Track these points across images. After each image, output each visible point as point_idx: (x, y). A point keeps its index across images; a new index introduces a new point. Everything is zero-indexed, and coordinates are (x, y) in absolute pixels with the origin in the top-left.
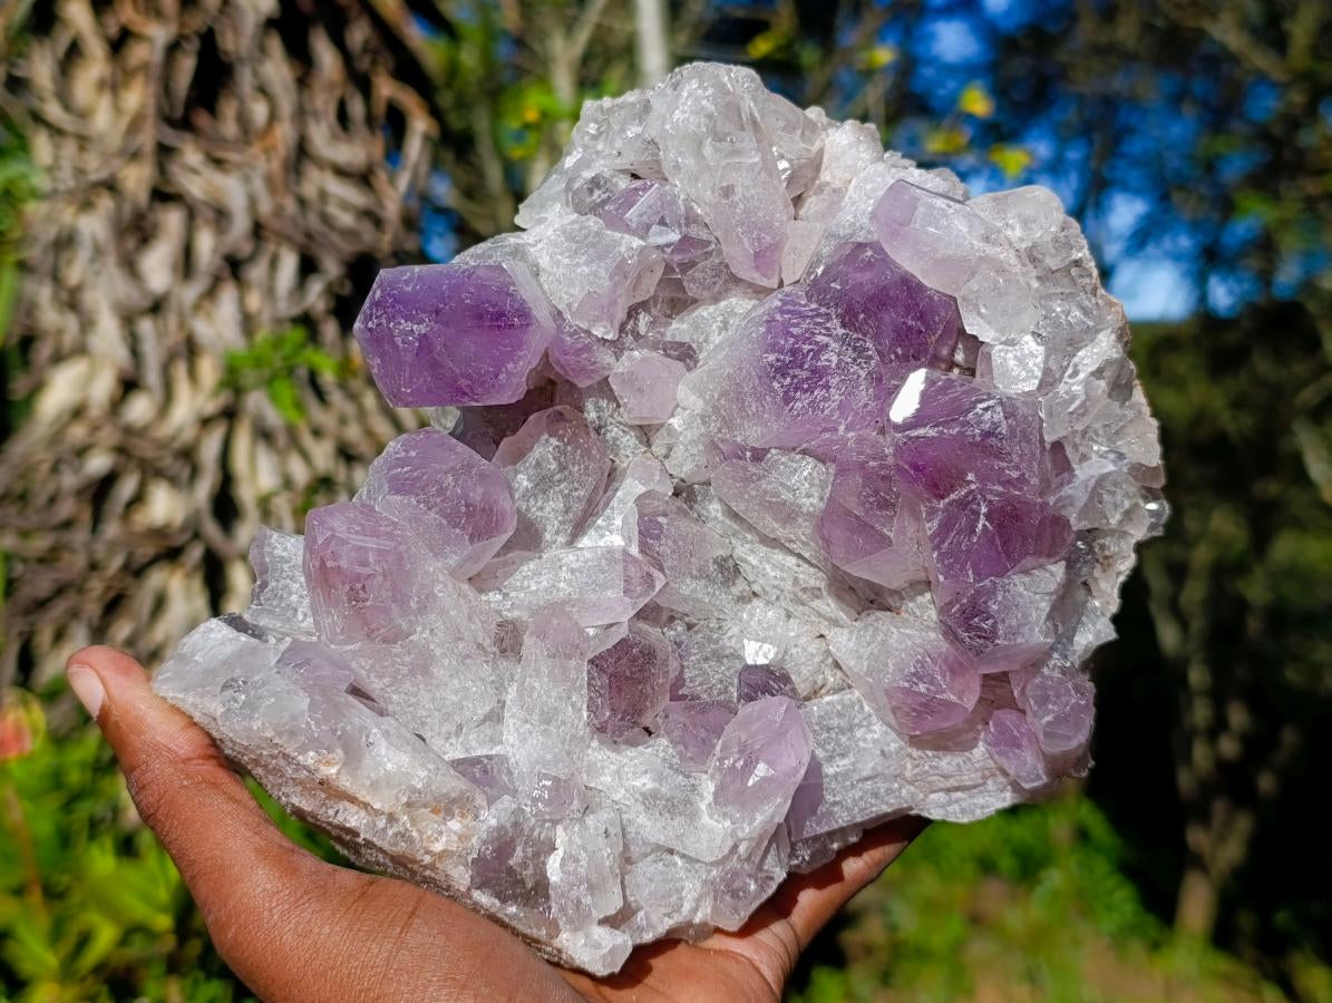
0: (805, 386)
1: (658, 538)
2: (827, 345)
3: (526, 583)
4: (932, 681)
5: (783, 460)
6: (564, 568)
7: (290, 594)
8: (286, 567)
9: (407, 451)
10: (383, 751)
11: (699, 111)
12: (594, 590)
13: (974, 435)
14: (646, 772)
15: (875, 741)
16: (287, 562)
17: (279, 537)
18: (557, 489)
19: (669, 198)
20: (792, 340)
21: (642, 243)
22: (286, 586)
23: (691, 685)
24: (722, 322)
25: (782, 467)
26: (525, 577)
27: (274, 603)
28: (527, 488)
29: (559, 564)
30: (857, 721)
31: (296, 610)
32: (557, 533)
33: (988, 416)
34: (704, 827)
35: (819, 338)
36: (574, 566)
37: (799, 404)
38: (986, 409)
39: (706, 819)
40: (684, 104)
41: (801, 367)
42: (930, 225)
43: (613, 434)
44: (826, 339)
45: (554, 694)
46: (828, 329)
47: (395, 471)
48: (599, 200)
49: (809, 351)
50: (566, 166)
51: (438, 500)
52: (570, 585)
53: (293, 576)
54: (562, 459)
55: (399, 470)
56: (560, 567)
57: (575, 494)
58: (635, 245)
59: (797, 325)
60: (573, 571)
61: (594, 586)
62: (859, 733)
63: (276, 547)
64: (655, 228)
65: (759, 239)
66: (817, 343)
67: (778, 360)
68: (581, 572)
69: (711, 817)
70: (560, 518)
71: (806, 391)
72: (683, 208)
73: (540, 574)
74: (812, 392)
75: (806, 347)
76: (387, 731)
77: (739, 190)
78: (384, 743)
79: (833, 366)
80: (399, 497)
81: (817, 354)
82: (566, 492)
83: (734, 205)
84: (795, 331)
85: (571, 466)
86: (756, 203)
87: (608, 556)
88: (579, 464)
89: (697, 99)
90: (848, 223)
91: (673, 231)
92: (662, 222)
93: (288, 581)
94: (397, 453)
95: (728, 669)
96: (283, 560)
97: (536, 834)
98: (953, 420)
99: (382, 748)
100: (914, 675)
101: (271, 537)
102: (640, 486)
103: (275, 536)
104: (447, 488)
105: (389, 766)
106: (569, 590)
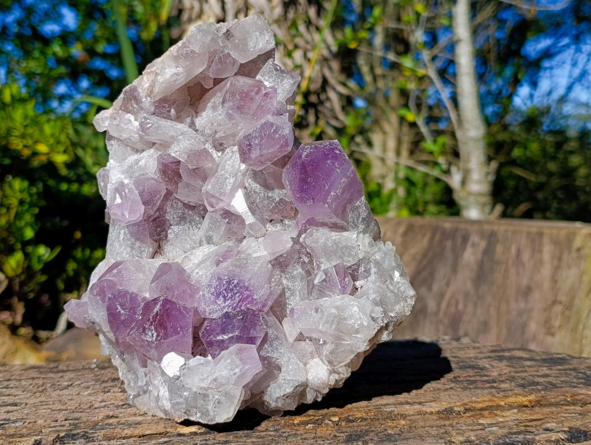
0: (218, 287)
1: (222, 216)
2: (225, 303)
3: (232, 160)
4: (114, 276)
5: (212, 271)
6: (229, 176)
7: (269, 77)
8: (279, 80)
11: (351, 316)
13: (146, 324)
14: (146, 165)
15: (123, 252)
16: (281, 81)
18: (262, 192)
19: (334, 290)
20: (235, 292)
21: (322, 269)
23: (174, 201)
24: (291, 288)
25: (210, 268)
26: (234, 162)
27: (268, 70)
28: (267, 181)
30: (134, 252)
31: (262, 77)
33: (150, 334)
34: (119, 174)
35: (229, 301)
36: (228, 180)
37: (214, 281)
38: (153, 335)
39: (120, 176)
40: (358, 314)
41: (225, 290)
42: (231, 361)
43: (278, 227)
44: (227, 303)
45: (182, 146)
46: (229, 306)
48: (360, 268)
49: (228, 296)
50: (396, 272)
51: (254, 135)
52: (221, 175)
53: (275, 81)
54: (271, 199)
56: (230, 175)
57: (258, 198)
58: (322, 265)
59: (239, 297)
60: (226, 179)
61: (216, 182)
62: (129, 249)
63: (287, 80)
64: (324, 277)
65: (297, 313)
66: (228, 300)
67: (233, 283)
68: (224, 181)
69: (119, 178)
70: (253, 188)
71: (217, 286)
72: (327, 293)
73: (232, 167)
74: (214, 288)
75: (230, 295)
76: (179, 75)
77: (314, 314)
79: (217, 301)
81: (224, 297)
82: (260, 195)
83: (311, 310)
84: (238, 295)
85: (267, 201)
86: (308, 319)
87: (224, 194)
88: (267, 205)
89: (356, 320)
90: (279, 348)
91: (319, 283)
92: (324, 280)
93: (274, 79)
95: (173, 218)
97: (140, 115)
98: (155, 321)
99: (174, 71)
100: (120, 272)
101: (292, 80)
102: (249, 223)
103: (292, 82)
104: (255, 140)
105: (167, 70)
106: (220, 174)
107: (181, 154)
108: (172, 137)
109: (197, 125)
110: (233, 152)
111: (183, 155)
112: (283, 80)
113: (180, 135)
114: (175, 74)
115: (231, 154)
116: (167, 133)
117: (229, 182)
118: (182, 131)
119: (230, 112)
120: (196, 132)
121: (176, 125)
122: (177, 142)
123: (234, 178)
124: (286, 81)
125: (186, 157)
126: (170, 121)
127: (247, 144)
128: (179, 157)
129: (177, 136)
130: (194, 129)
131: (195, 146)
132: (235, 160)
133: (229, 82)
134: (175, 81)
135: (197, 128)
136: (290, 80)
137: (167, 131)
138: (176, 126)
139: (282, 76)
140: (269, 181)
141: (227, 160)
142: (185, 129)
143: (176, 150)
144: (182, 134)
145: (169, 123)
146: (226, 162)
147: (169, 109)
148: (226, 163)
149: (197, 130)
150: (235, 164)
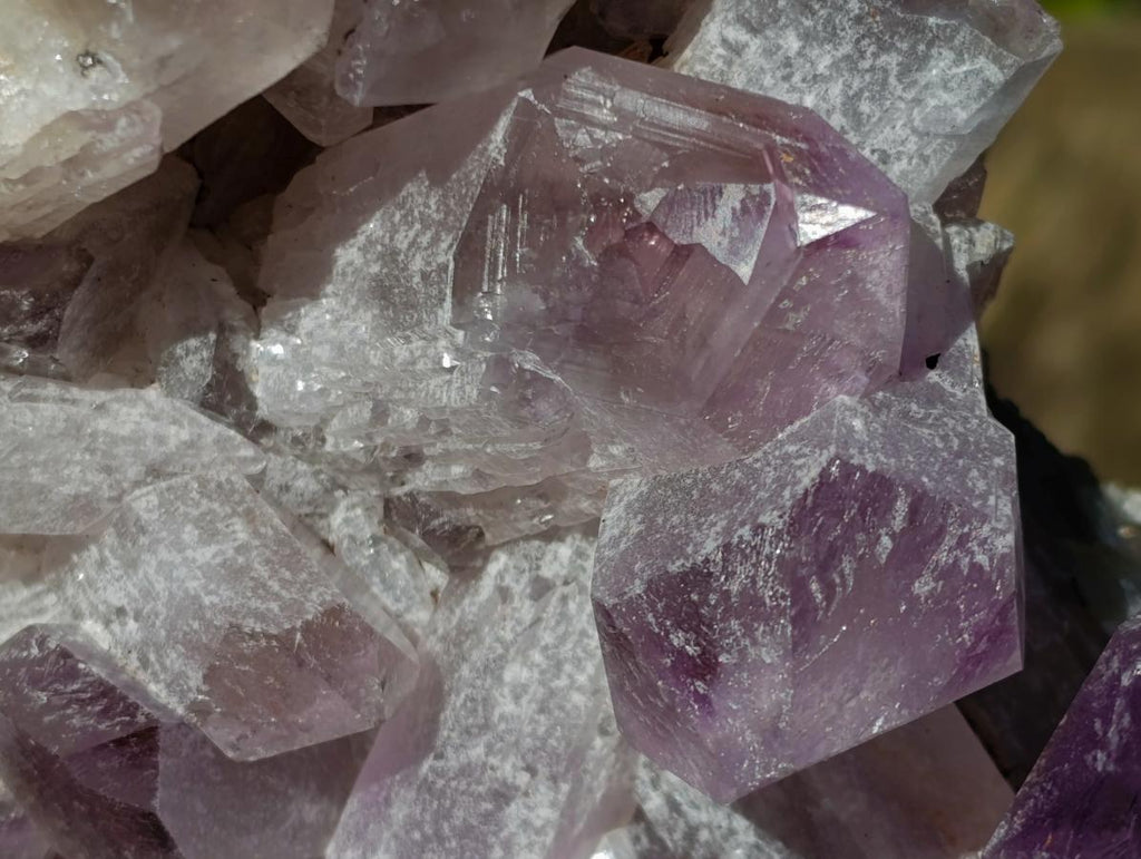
3: (537, 657)
6: (523, 779)
7: (807, 37)
8: (891, 60)
9: (948, 573)
10: (49, 90)
12: (418, 825)
16: (905, 71)
17: (987, 82)
22: (833, 36)
26: (558, 666)
29: (543, 770)
32: (674, 806)
36: (514, 810)
45: (160, 586)
47: (901, 507)
52: (465, 771)
53: (854, 69)
55: (898, 523)
56: (531, 770)
60: (503, 795)
61: (429, 830)
63: (959, 61)
68: (487, 817)
70: (704, 835)
73: (542, 710)
78: (78, 102)
80: (806, 482)
93: (846, 49)
94: (962, 541)
96: (914, 63)
101: (997, 60)
103: (995, 75)
106: (453, 761)
107: (159, 649)
108: (83, 506)
109: (258, 392)
110: (541, 588)
111: (174, 659)
112: (923, 61)
113: (137, 484)
114: (72, 116)
115: (526, 611)
116: (41, 491)
117: (526, 824)
118: (154, 452)
119: (529, 361)
120: (254, 439)
121: (101, 408)
122: (121, 535)
123: (565, 787)
124: (941, 65)
125: (195, 678)
126: (52, 389)
127: (680, 653)
128: (145, 663)
129: (118, 499)
130: (240, 426)
131: (260, 586)
132: (567, 649)
133: (503, 123)
134: (73, 164)
135: (263, 412)
136: (981, 61)
137: (37, 477)
138: (102, 424)
139: (917, 29)
140: (827, 803)
141: (501, 661)
142: (178, 435)
143: (116, 597)
144: (155, 472)
145: (48, 409)
146: (493, 669)
147: (40, 326)
148: (499, 679)
149: (265, 428)
150: (562, 682)
